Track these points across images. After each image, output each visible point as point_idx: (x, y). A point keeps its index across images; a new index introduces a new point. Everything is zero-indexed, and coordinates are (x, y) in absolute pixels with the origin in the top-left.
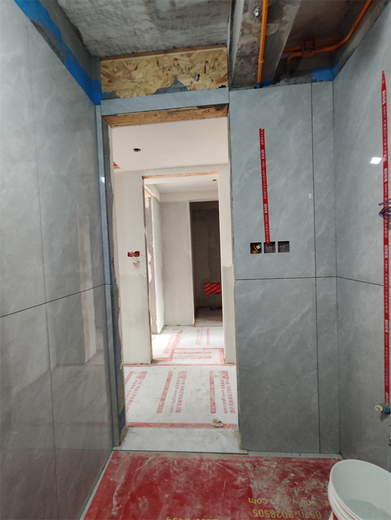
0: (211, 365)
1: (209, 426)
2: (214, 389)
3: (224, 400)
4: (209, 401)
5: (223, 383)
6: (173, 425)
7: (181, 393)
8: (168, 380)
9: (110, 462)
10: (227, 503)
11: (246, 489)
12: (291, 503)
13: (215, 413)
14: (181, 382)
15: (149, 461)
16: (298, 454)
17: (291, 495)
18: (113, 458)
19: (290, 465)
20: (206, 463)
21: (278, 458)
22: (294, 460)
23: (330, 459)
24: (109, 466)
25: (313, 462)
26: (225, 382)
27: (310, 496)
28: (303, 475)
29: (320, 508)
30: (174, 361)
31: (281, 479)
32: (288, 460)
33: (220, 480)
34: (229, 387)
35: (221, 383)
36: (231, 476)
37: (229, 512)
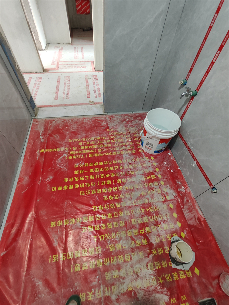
0: (86, 72)
1: (87, 104)
2: (88, 86)
3: (95, 91)
4: (86, 92)
5: (94, 82)
6: (66, 105)
7: (68, 89)
8: (58, 82)
9: (33, 124)
10: (98, 132)
11: (106, 127)
12: (126, 129)
13: (90, 98)
14: (67, 83)
15: (55, 121)
16: (132, 112)
17: (126, 127)
18: (34, 122)
19: (127, 117)
20: (86, 119)
21: (122, 114)
22: (130, 114)
23: (146, 113)
24: (32, 125)
25: (138, 114)
26: (95, 82)
27: (134, 126)
28: (133, 119)
29: (138, 129)
30: (60, 70)
31: (122, 122)
32: (127, 115)
33: (94, 125)
34: (98, 84)
35: (93, 82)
36: (99, 123)
37: (98, 135)
